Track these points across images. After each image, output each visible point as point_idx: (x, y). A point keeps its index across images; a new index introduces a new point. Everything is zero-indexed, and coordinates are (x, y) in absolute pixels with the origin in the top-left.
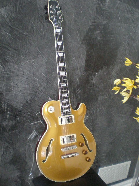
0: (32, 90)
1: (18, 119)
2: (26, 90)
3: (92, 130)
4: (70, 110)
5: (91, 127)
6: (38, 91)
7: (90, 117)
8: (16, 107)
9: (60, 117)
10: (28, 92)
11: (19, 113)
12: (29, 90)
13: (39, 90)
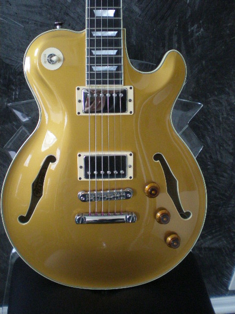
0: (50, 14)
1: (16, 94)
2: (32, 12)
3: (231, 151)
4: (119, 69)
5: (230, 143)
6: (67, 18)
7: (228, 114)
8: (8, 61)
9: (81, 87)
10: (38, 18)
11: (18, 77)
12: (40, 14)
13: (72, 15)
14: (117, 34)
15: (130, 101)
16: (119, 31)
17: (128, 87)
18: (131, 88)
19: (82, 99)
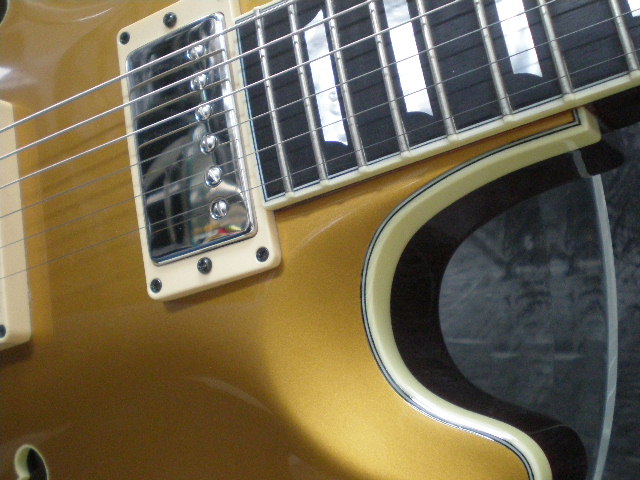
14: (529, 79)
15: (205, 267)
16: (547, 87)
17: (265, 236)
18: (262, 254)
19: (180, 25)
